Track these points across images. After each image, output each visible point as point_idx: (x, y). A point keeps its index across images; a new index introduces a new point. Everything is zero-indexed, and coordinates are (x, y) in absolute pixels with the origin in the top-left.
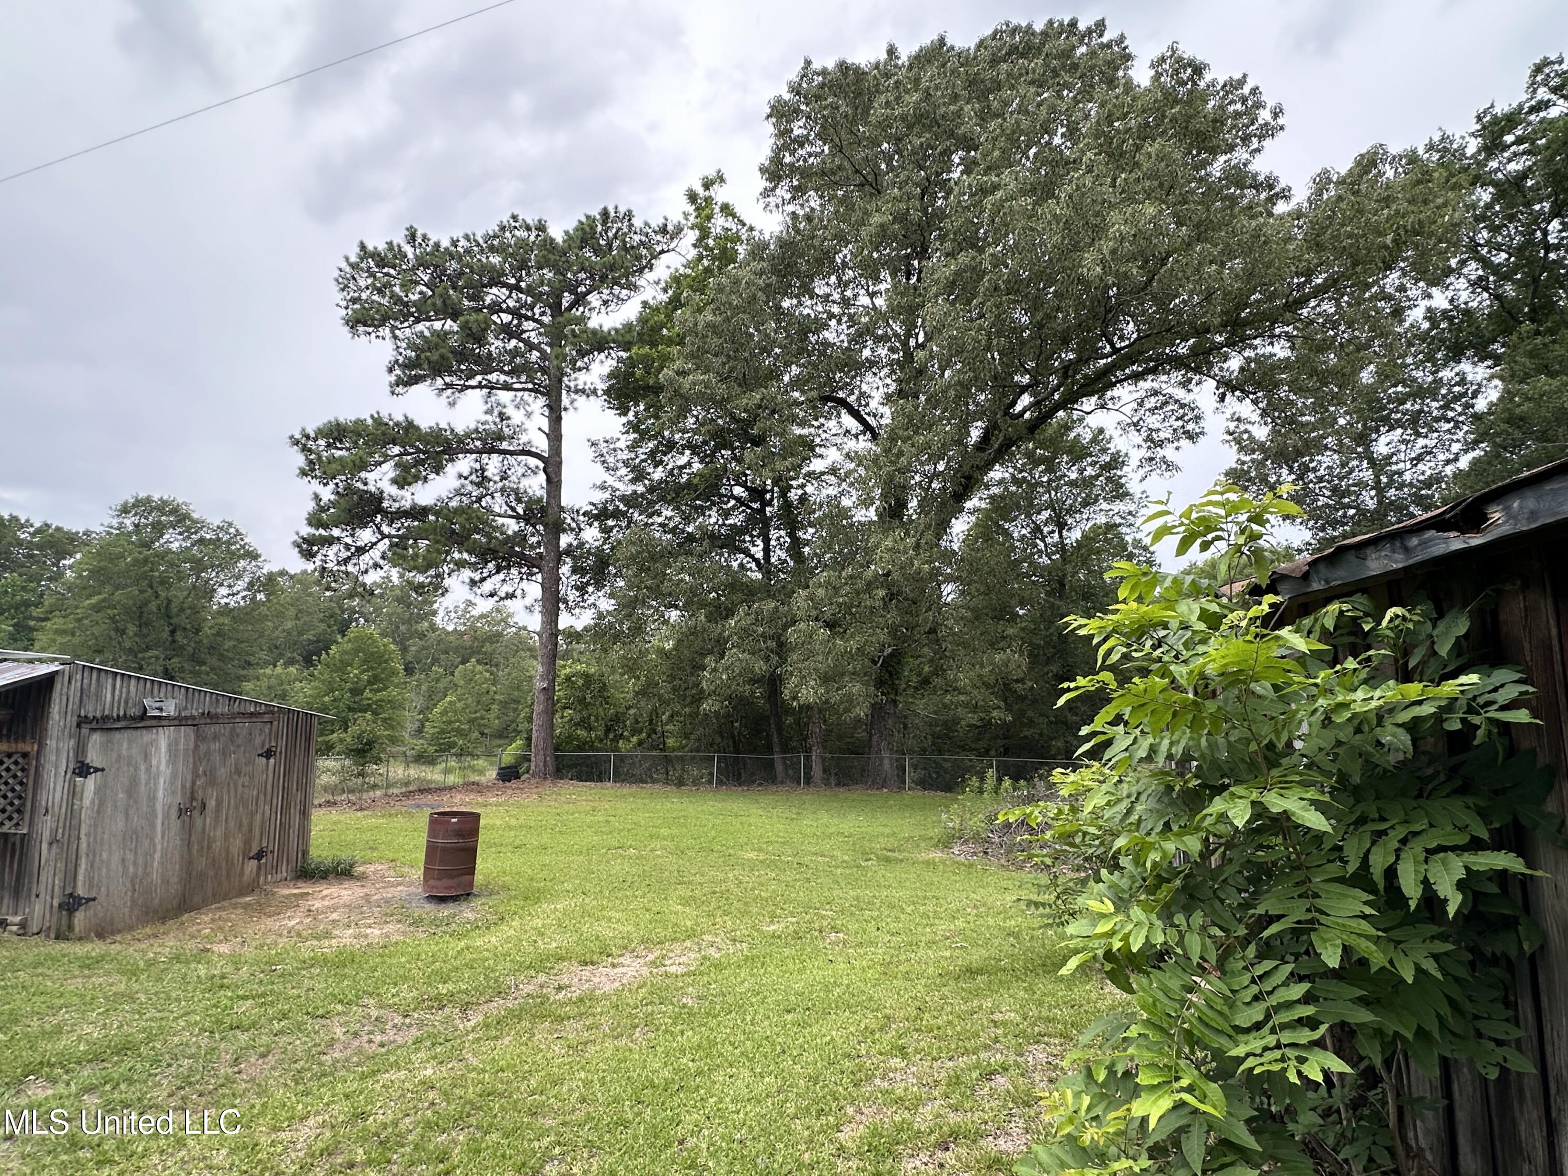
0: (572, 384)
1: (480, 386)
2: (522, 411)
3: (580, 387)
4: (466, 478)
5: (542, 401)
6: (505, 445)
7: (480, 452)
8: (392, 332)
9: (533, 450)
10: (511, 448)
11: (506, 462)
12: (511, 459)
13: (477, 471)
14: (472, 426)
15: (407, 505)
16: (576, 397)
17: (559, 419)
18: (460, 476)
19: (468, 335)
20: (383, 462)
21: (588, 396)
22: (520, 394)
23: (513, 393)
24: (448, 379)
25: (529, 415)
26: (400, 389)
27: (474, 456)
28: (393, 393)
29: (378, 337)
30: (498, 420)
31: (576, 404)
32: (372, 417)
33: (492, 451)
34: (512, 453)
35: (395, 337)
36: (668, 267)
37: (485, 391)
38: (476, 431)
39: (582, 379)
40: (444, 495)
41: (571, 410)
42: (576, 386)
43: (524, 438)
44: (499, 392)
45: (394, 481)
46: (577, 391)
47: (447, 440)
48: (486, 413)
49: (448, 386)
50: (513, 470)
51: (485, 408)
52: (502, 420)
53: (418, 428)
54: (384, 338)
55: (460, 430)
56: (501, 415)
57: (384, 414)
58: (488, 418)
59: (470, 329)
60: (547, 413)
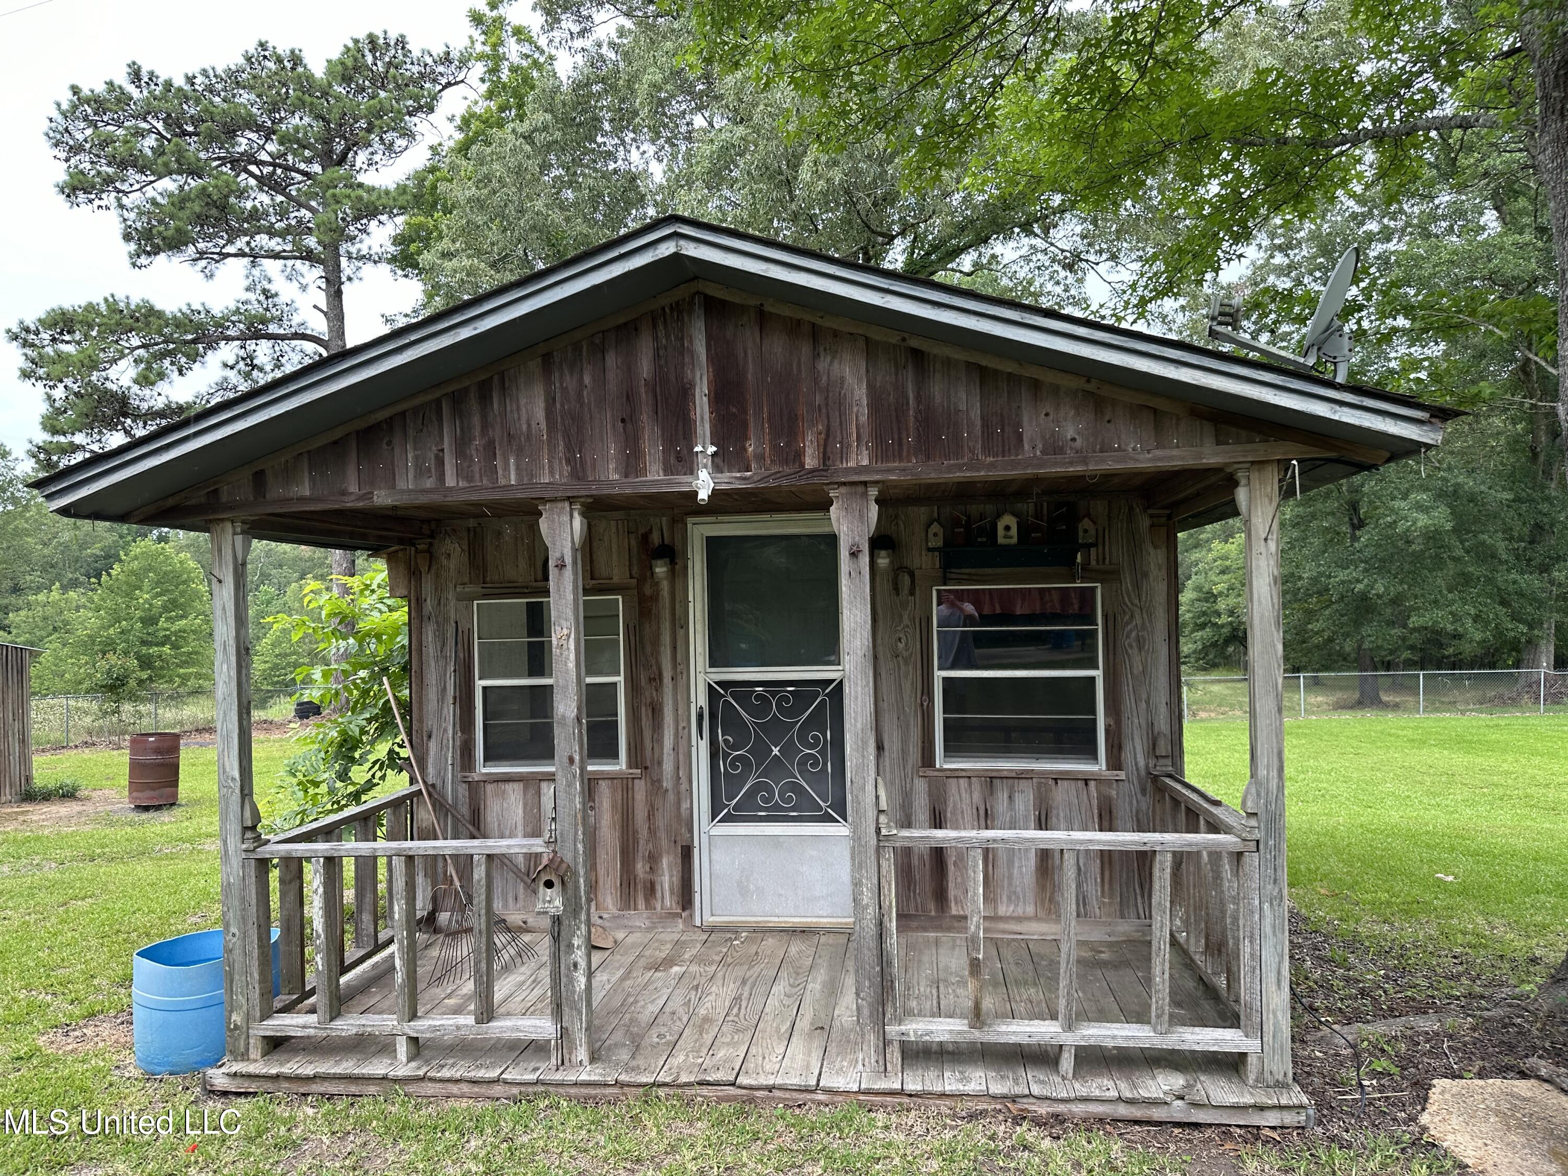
0: (353, 250)
1: (241, 254)
2: (295, 284)
3: (364, 252)
4: (232, 368)
5: (319, 271)
6: (273, 328)
7: (243, 338)
8: (118, 199)
9: (309, 332)
10: (282, 331)
11: (277, 348)
12: (284, 345)
13: (243, 359)
14: (232, 307)
15: (160, 403)
16: (360, 264)
17: (339, 294)
18: (225, 365)
19: (207, 204)
20: (120, 359)
21: (375, 262)
22: (290, 263)
23: (282, 261)
24: (201, 245)
25: (304, 288)
26: (143, 260)
27: (238, 343)
28: (134, 265)
29: (100, 207)
30: (262, 298)
31: (360, 274)
32: (106, 300)
33: (258, 336)
34: (283, 338)
35: (121, 206)
36: (466, 98)
37: (246, 261)
38: (237, 311)
39: (366, 244)
40: (204, 390)
41: (356, 281)
42: (359, 251)
43: (296, 320)
44: (265, 262)
45: (136, 381)
46: (361, 258)
47: (200, 326)
48: (248, 289)
49: (202, 255)
50: (286, 358)
51: (246, 283)
52: (267, 298)
53: (160, 314)
54: (108, 208)
55: (217, 310)
56: (265, 292)
57: (120, 296)
58: (251, 296)
59: (209, 196)
60: (324, 286)
